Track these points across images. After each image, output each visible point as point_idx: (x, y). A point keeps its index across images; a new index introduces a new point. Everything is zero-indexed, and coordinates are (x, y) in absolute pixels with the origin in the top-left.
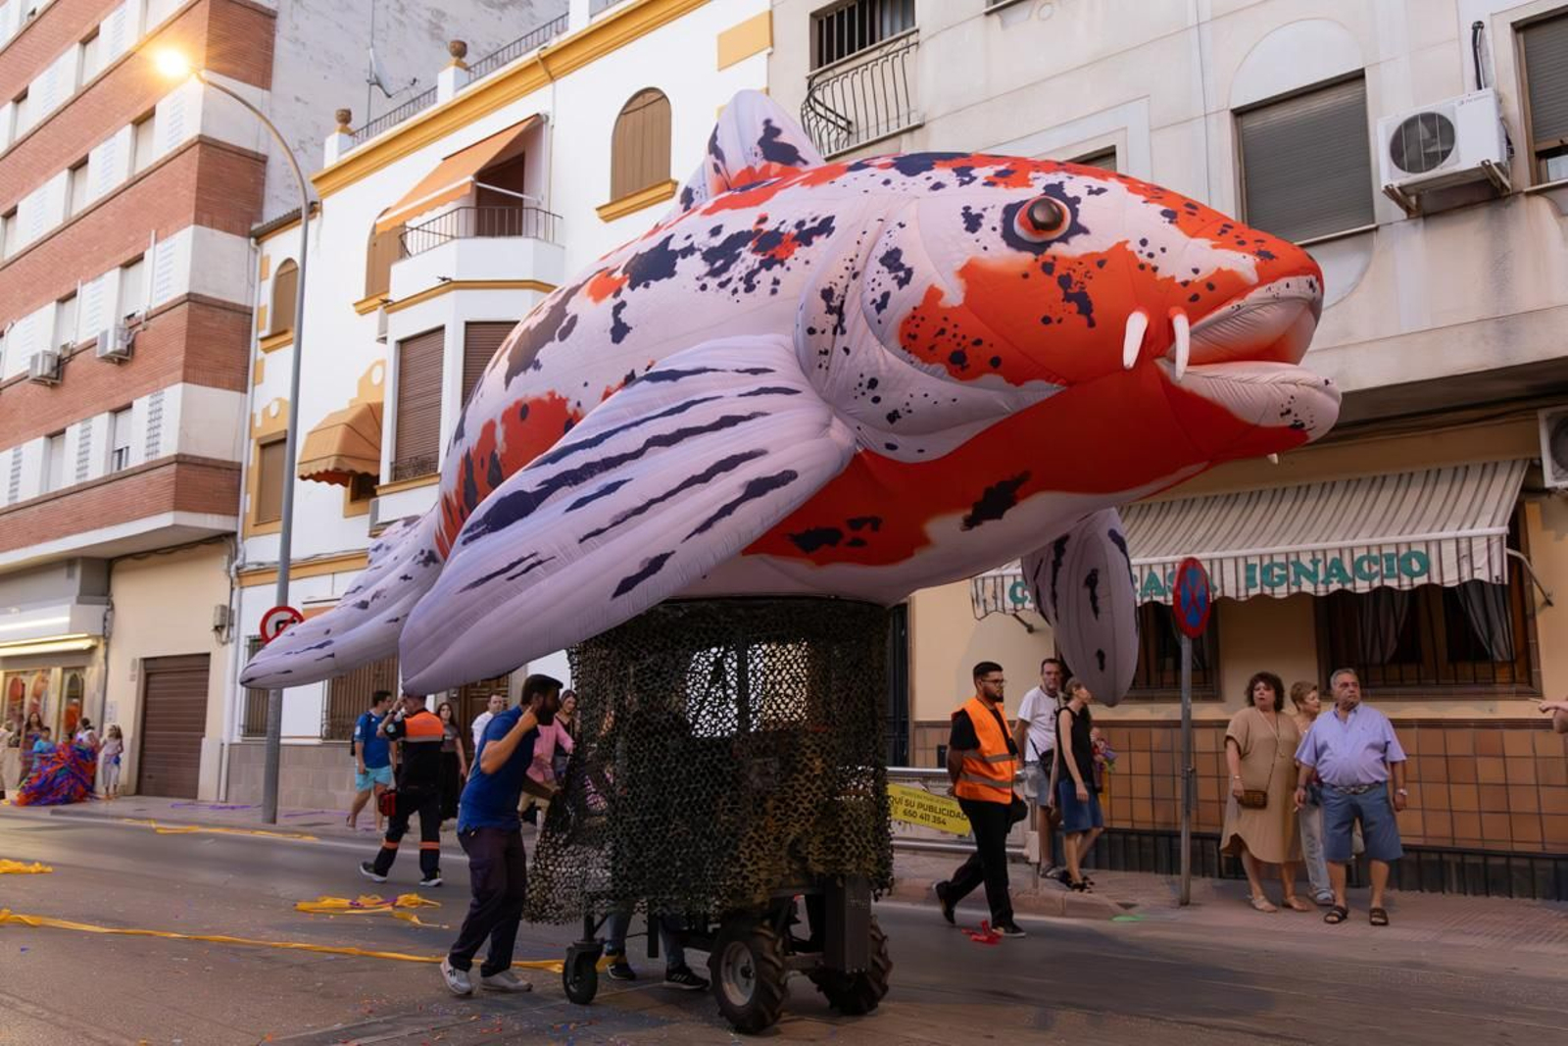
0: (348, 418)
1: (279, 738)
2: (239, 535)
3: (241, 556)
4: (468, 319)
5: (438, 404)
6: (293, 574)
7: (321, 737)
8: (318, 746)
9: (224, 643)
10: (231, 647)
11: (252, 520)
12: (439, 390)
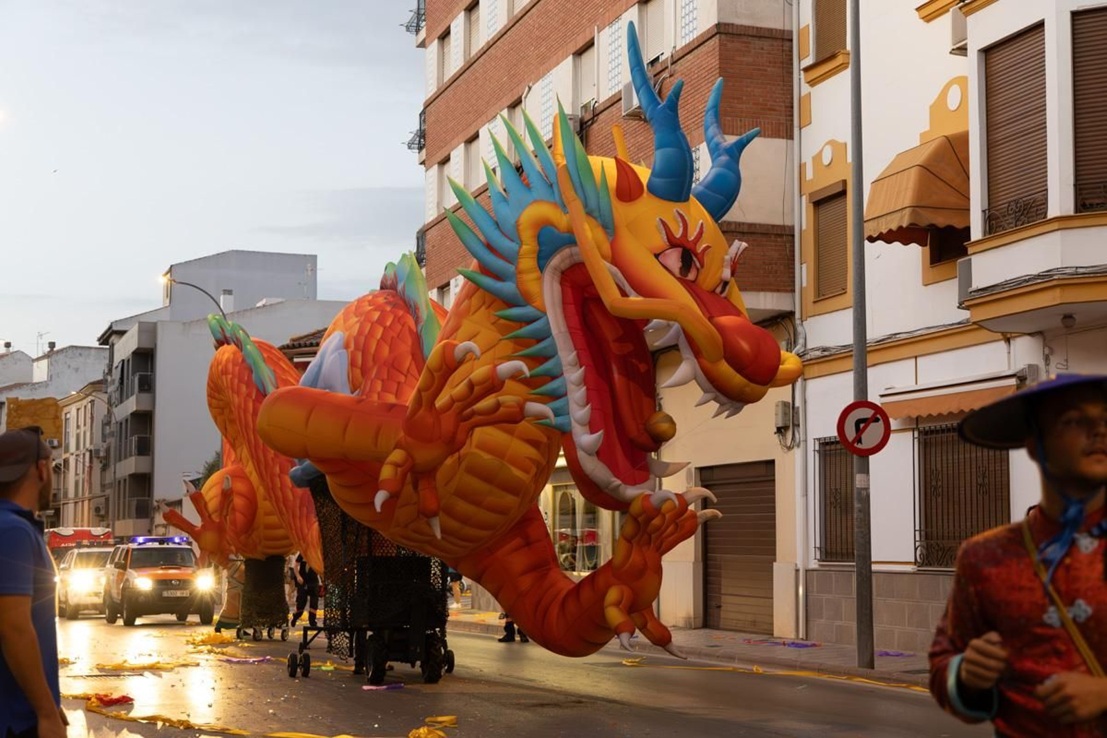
0: (921, 158)
1: (871, 563)
2: (797, 315)
3: (801, 341)
4: (1075, 8)
5: (1042, 126)
6: (871, 359)
7: (916, 563)
8: (914, 573)
9: (789, 448)
10: (797, 453)
11: (811, 296)
12: (1042, 109)
